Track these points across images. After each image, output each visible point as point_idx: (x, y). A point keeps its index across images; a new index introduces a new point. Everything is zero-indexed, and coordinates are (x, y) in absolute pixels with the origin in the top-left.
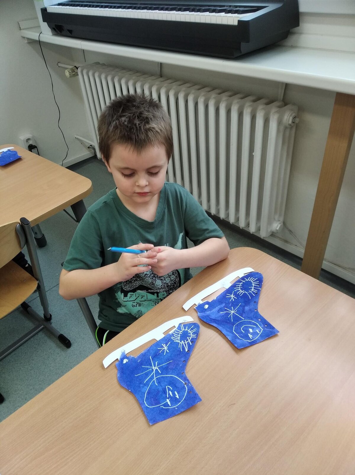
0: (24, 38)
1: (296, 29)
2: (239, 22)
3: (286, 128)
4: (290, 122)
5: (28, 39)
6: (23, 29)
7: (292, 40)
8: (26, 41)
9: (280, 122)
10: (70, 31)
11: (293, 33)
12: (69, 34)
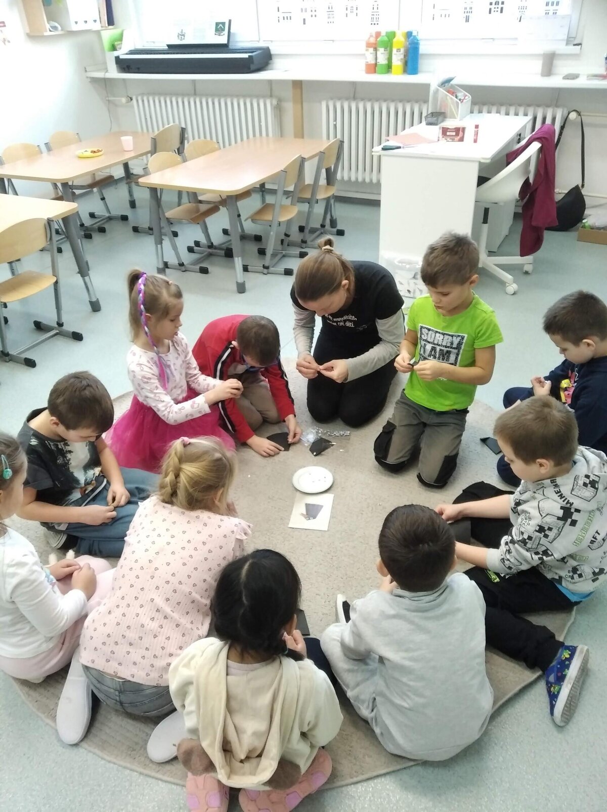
0: (87, 77)
1: (270, 61)
2: (249, 56)
3: (275, 107)
4: (276, 104)
5: (90, 78)
6: (89, 72)
7: (270, 66)
8: (89, 80)
9: (271, 104)
10: (138, 68)
11: (270, 64)
12: (137, 70)
